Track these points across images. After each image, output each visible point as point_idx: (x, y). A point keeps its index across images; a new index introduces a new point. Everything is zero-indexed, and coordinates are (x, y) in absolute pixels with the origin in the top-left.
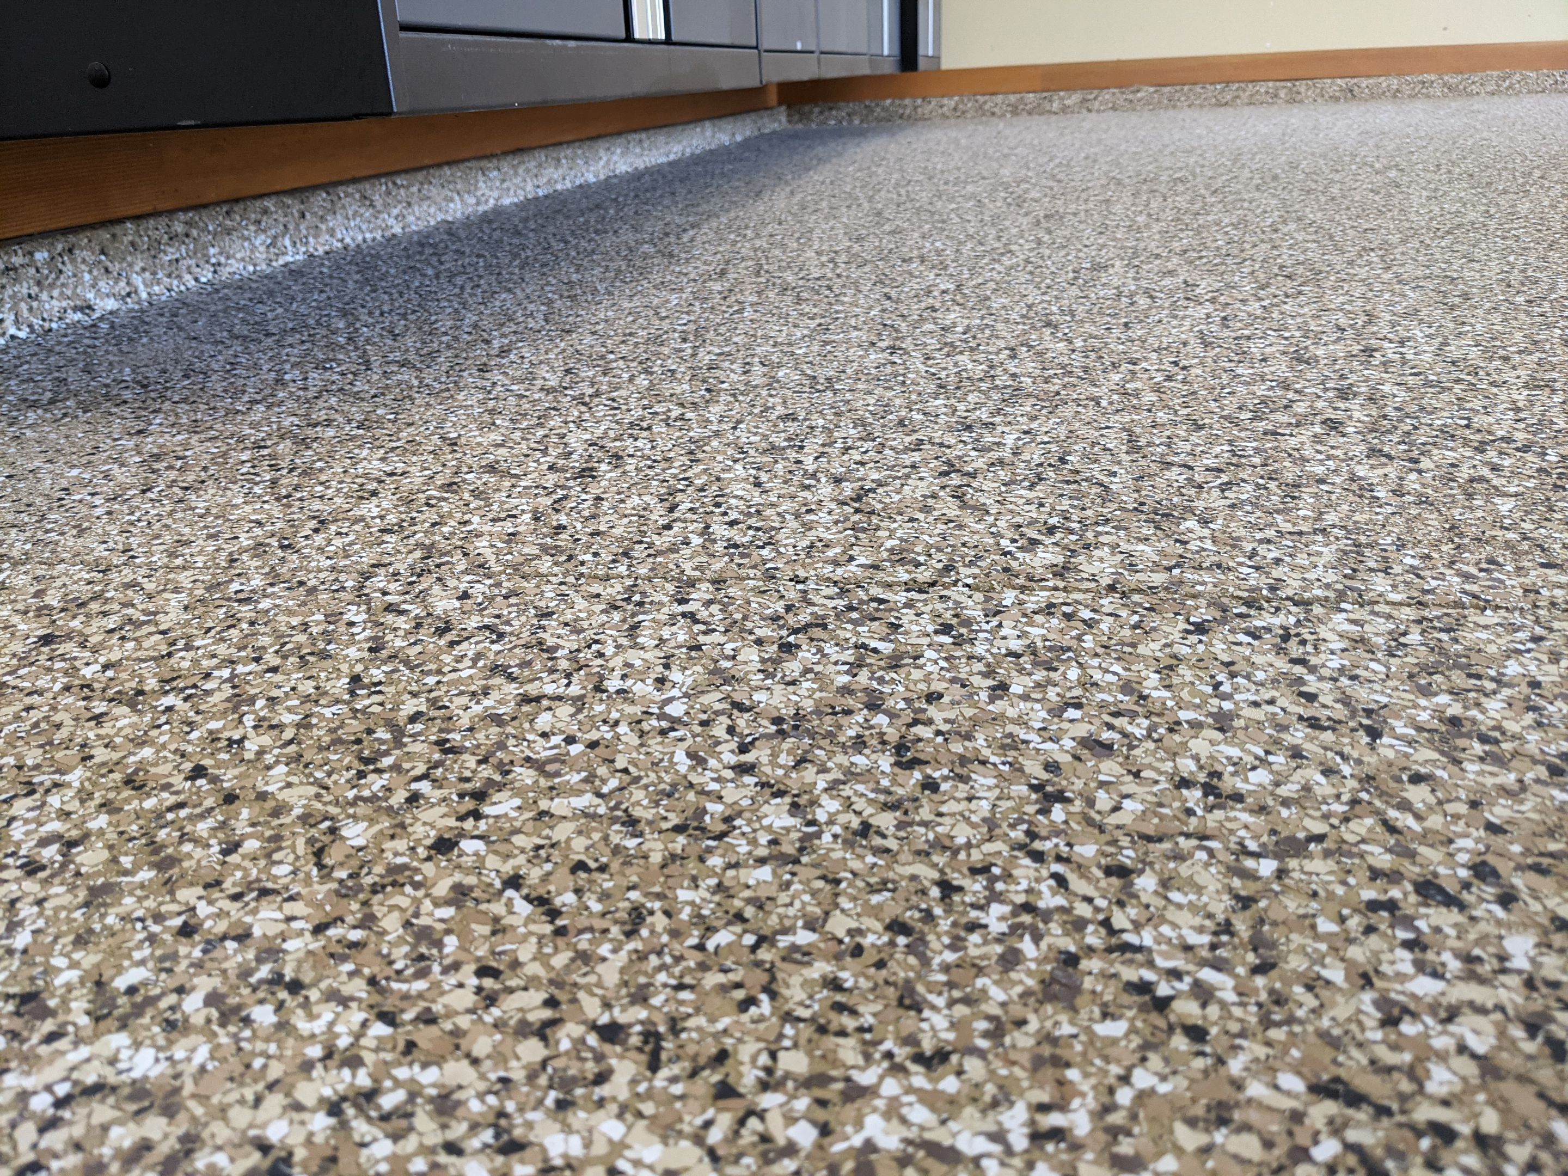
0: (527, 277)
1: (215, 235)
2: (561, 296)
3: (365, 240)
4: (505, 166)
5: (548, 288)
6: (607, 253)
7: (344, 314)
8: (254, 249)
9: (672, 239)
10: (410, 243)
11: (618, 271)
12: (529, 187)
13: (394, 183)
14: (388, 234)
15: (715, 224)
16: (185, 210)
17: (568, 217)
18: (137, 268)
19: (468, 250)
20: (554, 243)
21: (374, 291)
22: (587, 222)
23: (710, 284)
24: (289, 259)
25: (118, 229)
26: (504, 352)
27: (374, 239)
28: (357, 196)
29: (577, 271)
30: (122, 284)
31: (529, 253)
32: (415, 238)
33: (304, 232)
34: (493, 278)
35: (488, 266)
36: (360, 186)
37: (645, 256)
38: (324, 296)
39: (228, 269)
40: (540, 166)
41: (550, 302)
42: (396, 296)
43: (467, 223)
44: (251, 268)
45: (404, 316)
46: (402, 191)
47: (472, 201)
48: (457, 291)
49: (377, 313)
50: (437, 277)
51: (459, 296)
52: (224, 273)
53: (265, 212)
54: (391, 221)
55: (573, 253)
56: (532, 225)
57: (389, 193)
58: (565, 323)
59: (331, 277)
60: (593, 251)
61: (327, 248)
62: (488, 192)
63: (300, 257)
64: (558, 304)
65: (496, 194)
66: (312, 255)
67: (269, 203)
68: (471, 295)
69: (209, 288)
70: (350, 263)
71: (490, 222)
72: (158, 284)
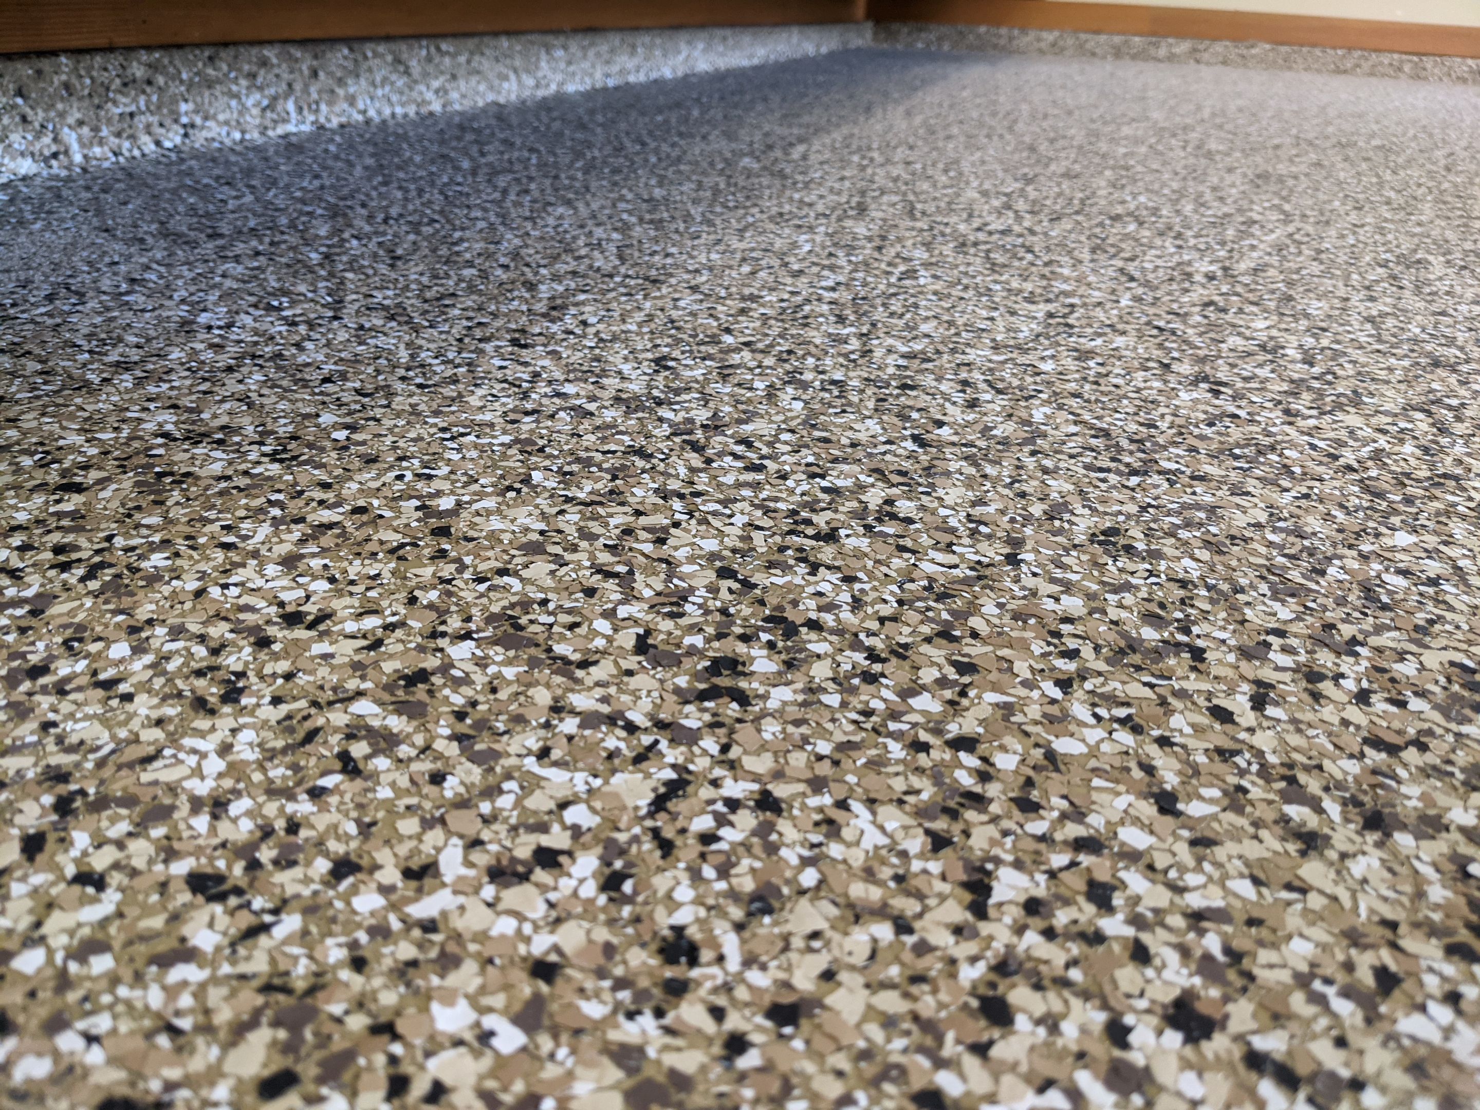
0: (594, 185)
1: (190, 86)
2: (641, 220)
3: (393, 115)
4: (574, 47)
5: (622, 206)
6: (697, 163)
7: (334, 213)
8: (243, 111)
9: (778, 153)
10: (449, 124)
11: (716, 191)
12: (598, 75)
13: (438, 49)
14: (424, 110)
15: (828, 141)
16: (149, 48)
17: (643, 114)
18: (71, 120)
19: (518, 141)
20: (628, 144)
21: (385, 184)
22: (666, 121)
23: (848, 223)
24: (291, 128)
25: (45, 64)
26: (556, 309)
27: (405, 116)
28: (389, 58)
29: (660, 185)
30: (47, 140)
31: (597, 153)
32: (457, 119)
33: (315, 96)
34: (548, 182)
35: (541, 165)
36: (394, 46)
37: (749, 174)
38: (317, 183)
39: (205, 134)
40: (612, 51)
41: (625, 228)
42: (413, 193)
43: (522, 108)
44: (237, 136)
45: (415, 227)
46: (447, 60)
47: (530, 82)
48: (497, 195)
49: (380, 217)
50: (474, 172)
51: (498, 203)
52: (199, 139)
53: (264, 63)
54: (429, 96)
55: (653, 159)
56: (600, 118)
57: (429, 59)
58: (650, 266)
59: (336, 158)
60: (679, 160)
61: (343, 120)
62: (550, 74)
63: (306, 128)
64: (637, 231)
65: (559, 77)
66: (322, 127)
67: (270, 53)
68: (517, 204)
69: (173, 156)
70: (367, 142)
71: (549, 110)
72: (101, 143)
